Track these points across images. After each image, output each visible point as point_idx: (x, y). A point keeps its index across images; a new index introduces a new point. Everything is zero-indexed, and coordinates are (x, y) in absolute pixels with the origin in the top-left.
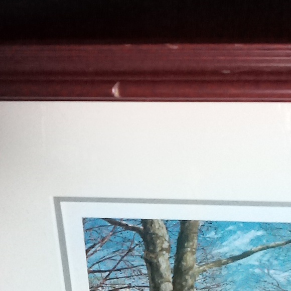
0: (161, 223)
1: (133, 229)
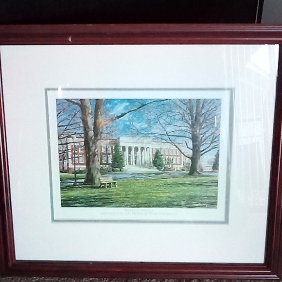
0: (88, 100)
1: (77, 104)
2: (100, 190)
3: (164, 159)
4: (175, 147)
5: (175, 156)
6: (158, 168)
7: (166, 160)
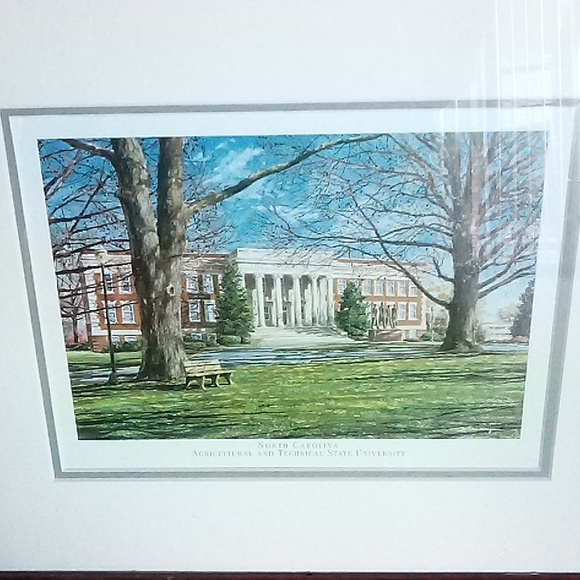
0: (136, 143)
1: (103, 153)
2: (185, 394)
3: (368, 310)
4: (401, 274)
5: (402, 299)
6: (351, 335)
7: (374, 311)
